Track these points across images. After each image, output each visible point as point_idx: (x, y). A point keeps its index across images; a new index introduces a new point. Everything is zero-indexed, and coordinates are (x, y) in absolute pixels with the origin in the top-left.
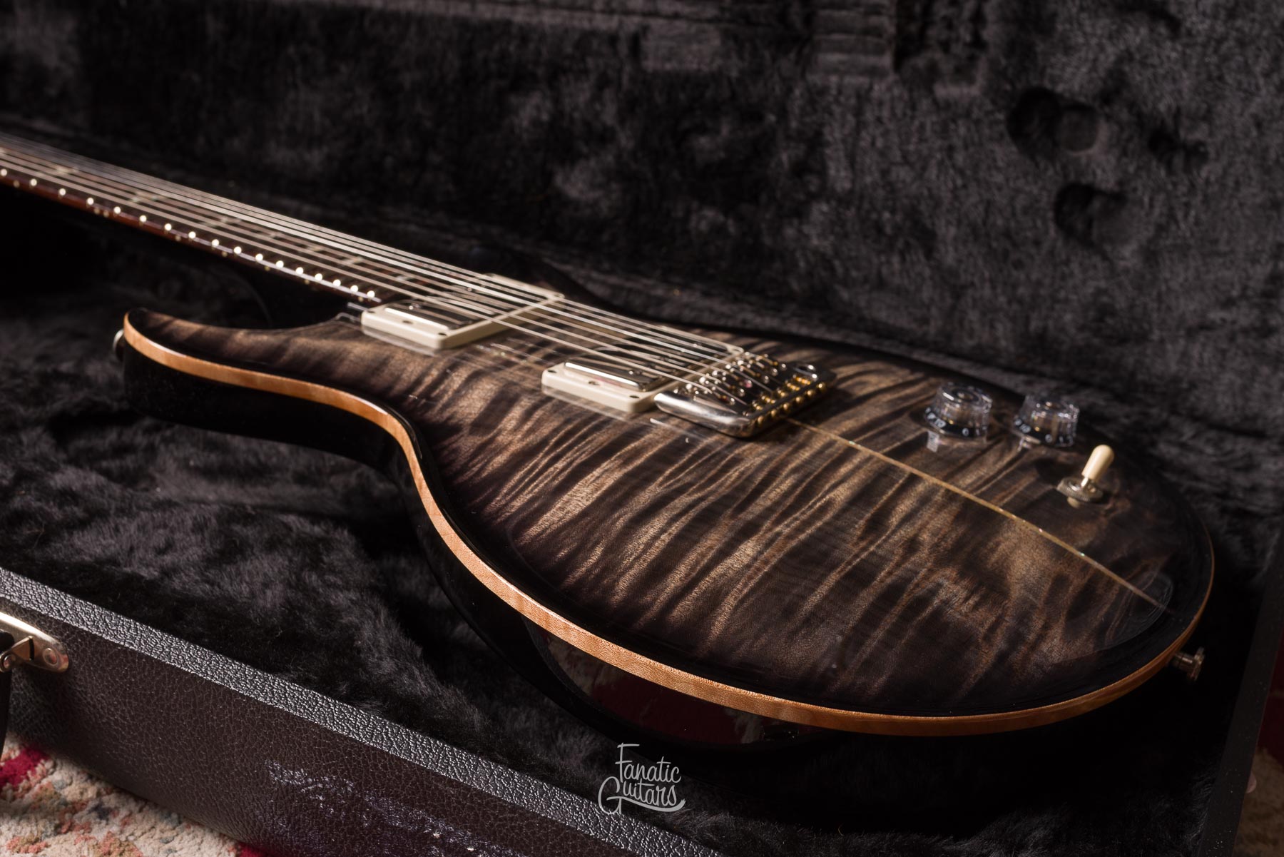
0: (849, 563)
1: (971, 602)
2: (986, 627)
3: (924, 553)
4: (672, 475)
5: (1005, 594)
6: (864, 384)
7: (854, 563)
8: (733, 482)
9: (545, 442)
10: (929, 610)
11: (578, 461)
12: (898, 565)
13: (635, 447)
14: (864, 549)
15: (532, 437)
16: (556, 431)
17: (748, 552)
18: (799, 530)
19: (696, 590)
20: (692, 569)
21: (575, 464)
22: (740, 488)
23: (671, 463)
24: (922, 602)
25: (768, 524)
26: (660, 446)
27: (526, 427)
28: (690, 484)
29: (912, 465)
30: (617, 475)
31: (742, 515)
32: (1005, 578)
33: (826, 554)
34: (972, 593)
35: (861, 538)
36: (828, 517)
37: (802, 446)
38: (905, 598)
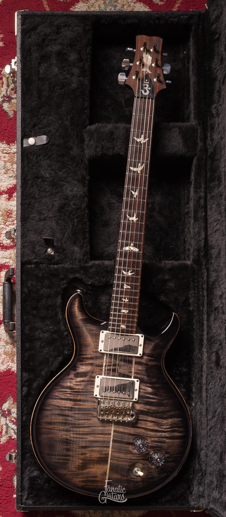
0: (70, 448)
1: (76, 466)
2: (72, 470)
3: (82, 457)
4: (76, 414)
5: (82, 470)
6: (145, 424)
7: (71, 448)
8: (81, 423)
9: (74, 389)
10: (68, 462)
11: (71, 398)
12: (76, 454)
13: (80, 404)
14: (76, 448)
15: (75, 386)
16: (78, 389)
17: (62, 433)
18: (74, 438)
19: (49, 430)
20: (53, 428)
21: (70, 398)
22: (79, 424)
23: (79, 411)
24: (69, 460)
25: (71, 433)
26: (84, 407)
27: (78, 383)
28: (75, 417)
29: (112, 445)
30: (70, 406)
31: (71, 428)
32: (87, 469)
33: (70, 443)
34: (78, 466)
35: (79, 447)
36: (81, 440)
37: (103, 426)
38: (68, 458)
